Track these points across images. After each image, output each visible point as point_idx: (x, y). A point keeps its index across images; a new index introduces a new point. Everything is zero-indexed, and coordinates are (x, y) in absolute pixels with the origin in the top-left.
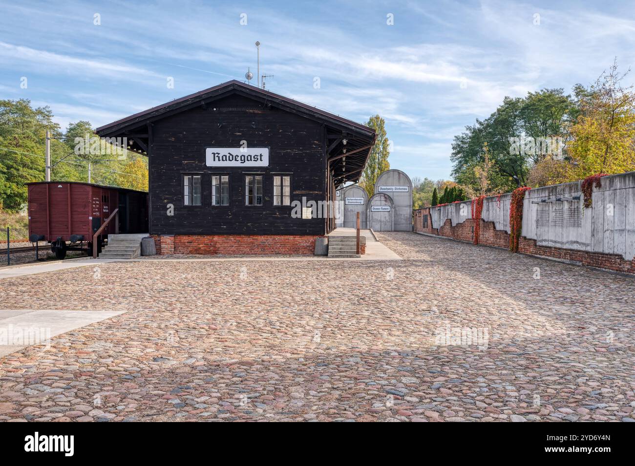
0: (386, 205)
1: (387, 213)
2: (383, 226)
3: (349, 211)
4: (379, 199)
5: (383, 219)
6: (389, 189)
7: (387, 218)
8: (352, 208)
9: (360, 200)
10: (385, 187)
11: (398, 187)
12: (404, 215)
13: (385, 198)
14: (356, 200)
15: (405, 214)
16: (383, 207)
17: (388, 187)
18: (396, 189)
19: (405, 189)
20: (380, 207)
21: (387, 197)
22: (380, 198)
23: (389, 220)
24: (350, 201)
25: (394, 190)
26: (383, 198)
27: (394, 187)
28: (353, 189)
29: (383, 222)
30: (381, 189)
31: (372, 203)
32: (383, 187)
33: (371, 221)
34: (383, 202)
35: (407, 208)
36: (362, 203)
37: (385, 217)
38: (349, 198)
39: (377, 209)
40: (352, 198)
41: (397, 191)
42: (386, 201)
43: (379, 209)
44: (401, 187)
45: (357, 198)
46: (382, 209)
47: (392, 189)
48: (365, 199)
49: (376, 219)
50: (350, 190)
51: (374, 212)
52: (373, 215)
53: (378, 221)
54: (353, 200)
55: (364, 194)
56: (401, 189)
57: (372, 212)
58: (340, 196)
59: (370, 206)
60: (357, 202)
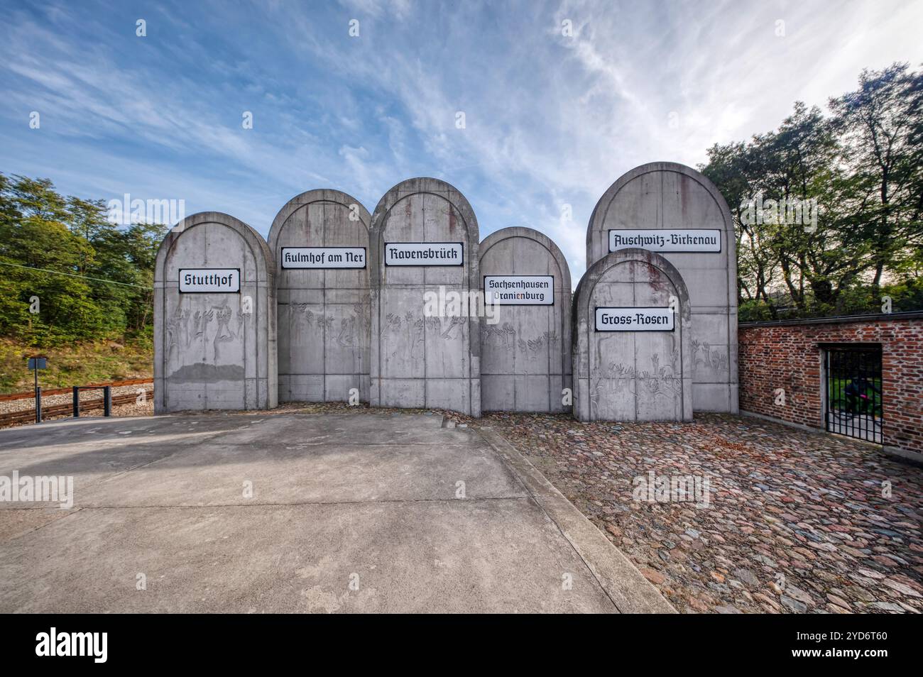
0: (654, 303)
1: (659, 338)
2: (644, 397)
3: (499, 332)
4: (626, 276)
5: (644, 366)
6: (650, 240)
7: (662, 362)
8: (510, 321)
9: (539, 285)
10: (634, 234)
11: (683, 233)
12: (706, 345)
13: (653, 270)
14: (526, 285)
15: (709, 341)
16: (647, 313)
17: (644, 234)
18: (675, 239)
19: (707, 241)
20: (632, 313)
21: (662, 267)
22: (632, 271)
23: (669, 371)
24: (502, 290)
25: (669, 246)
26: (642, 273)
27: (666, 234)
28: (510, 242)
29: (647, 376)
30: (619, 240)
31: (596, 295)
32: (625, 234)
33: (595, 378)
34: (645, 292)
35: (716, 319)
36: (549, 299)
37: (655, 358)
38: (499, 280)
39: (618, 320)
40: (508, 280)
41: (677, 247)
42: (652, 284)
43: (629, 320)
44: (693, 234)
45: (526, 280)
46: (641, 321)
47: (660, 240)
48: (557, 281)
49: (615, 368)
50: (502, 244)
51: (609, 334)
52: (602, 348)
53: (623, 372)
54: (511, 285)
55: (552, 260)
56: (693, 240)
57: (597, 334)
58: (462, 265)
59: (591, 309)
60: (527, 296)
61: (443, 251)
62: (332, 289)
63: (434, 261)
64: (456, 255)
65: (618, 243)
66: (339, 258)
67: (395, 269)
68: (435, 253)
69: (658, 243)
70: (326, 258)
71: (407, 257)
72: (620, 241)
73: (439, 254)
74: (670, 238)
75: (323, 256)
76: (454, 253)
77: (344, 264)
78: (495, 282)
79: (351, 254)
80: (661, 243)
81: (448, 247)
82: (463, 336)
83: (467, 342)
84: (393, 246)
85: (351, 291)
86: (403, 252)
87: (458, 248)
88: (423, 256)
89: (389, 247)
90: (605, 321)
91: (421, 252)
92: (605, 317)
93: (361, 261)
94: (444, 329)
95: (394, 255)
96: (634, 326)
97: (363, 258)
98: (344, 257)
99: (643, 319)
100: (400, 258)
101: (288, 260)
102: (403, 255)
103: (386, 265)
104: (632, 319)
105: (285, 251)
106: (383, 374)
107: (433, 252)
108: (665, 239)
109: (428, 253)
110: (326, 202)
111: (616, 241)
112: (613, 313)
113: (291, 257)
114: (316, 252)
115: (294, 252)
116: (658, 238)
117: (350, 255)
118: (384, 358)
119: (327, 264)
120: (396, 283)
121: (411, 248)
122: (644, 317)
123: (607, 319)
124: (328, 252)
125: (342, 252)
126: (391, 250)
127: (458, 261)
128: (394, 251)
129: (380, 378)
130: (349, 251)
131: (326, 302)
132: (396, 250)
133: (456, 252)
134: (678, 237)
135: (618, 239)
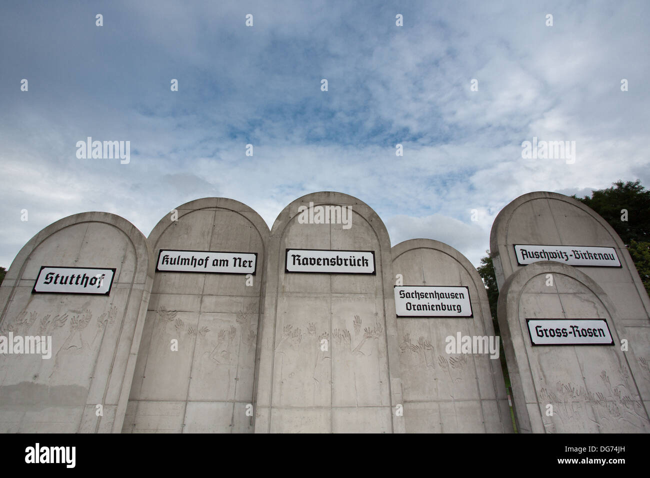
1: (601, 352)
3: (415, 348)
5: (595, 386)
6: (554, 255)
7: (614, 381)
8: (425, 335)
9: (454, 296)
10: (539, 249)
11: (583, 250)
14: (440, 296)
17: (548, 249)
18: (578, 256)
19: (606, 257)
24: (415, 301)
25: (573, 261)
26: (563, 285)
27: (568, 250)
28: (417, 253)
29: (602, 398)
31: (524, 306)
32: (530, 249)
34: (572, 303)
35: (642, 332)
36: (466, 311)
37: (604, 377)
38: (411, 290)
40: (420, 290)
41: (581, 262)
42: (576, 295)
43: (565, 333)
44: (592, 250)
45: (439, 290)
46: (577, 333)
47: (563, 255)
48: (473, 292)
49: (564, 389)
50: (410, 254)
51: (547, 349)
52: (544, 365)
53: (575, 394)
54: (424, 296)
55: (464, 271)
56: (593, 255)
57: (535, 348)
58: (374, 274)
59: (523, 320)
60: (443, 307)
61: (352, 259)
62: (212, 295)
63: (342, 269)
64: (367, 263)
65: (525, 256)
66: (225, 262)
67: (297, 276)
68: (343, 261)
69: (563, 258)
70: (210, 262)
71: (311, 264)
72: (526, 254)
73: (348, 262)
74: (573, 254)
75: (207, 260)
76: (365, 262)
77: (230, 269)
78: (405, 293)
79: (240, 259)
80: (565, 258)
81: (358, 256)
82: (379, 352)
83: (384, 359)
84: (296, 253)
85: (234, 299)
86: (307, 259)
87: (369, 256)
88: (330, 263)
89: (290, 253)
90: (540, 333)
91: (328, 259)
92: (539, 329)
93: (250, 266)
94: (356, 344)
95: (297, 262)
96: (571, 339)
97: (253, 264)
98: (231, 262)
99: (578, 331)
100: (304, 264)
101: (165, 263)
102: (305, 262)
103: (287, 272)
104: (568, 331)
105: (164, 254)
106: (275, 401)
107: (341, 259)
108: (568, 254)
109: (336, 261)
110: (217, 209)
111: (523, 255)
112: (546, 325)
113: (169, 260)
114: (199, 256)
115: (173, 255)
116: (561, 253)
117: (238, 261)
118: (278, 380)
119: (210, 268)
120: (297, 290)
121: (316, 255)
122: (580, 329)
123: (540, 331)
124: (213, 256)
125: (230, 257)
126: (294, 256)
127: (370, 269)
128: (296, 258)
129: (271, 407)
130: (237, 256)
131: (202, 310)
132: (299, 256)
133: (367, 260)
134: (579, 253)
135: (524, 253)
